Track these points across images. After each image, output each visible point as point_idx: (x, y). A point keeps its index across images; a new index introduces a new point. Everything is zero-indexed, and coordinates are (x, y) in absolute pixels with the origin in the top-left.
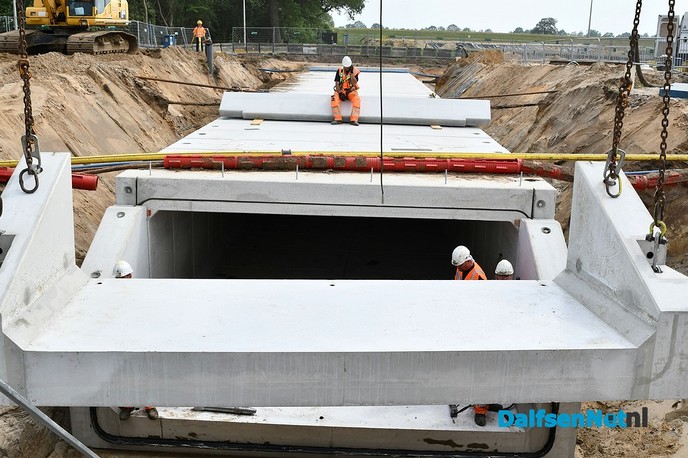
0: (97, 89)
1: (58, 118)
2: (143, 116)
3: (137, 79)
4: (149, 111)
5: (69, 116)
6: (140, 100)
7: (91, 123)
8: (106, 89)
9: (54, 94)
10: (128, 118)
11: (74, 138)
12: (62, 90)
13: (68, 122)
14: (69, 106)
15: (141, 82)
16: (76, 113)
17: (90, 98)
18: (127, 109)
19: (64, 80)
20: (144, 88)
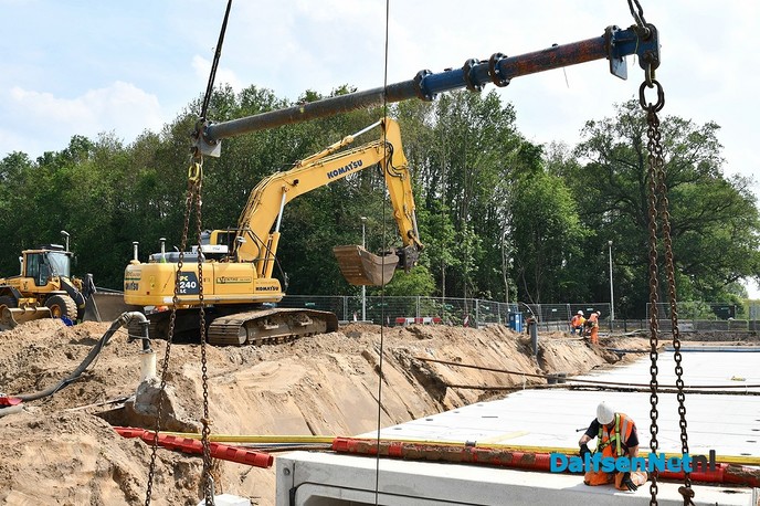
0: (369, 369)
1: (309, 396)
2: (415, 398)
3: (415, 361)
4: (424, 393)
5: (323, 396)
6: (416, 382)
7: (347, 403)
8: (378, 370)
9: (314, 373)
10: (396, 400)
11: (318, 418)
12: (325, 370)
13: (318, 401)
14: (327, 385)
15: (420, 363)
16: (332, 393)
17: (357, 379)
18: (397, 390)
19: (334, 360)
20: (422, 369)
